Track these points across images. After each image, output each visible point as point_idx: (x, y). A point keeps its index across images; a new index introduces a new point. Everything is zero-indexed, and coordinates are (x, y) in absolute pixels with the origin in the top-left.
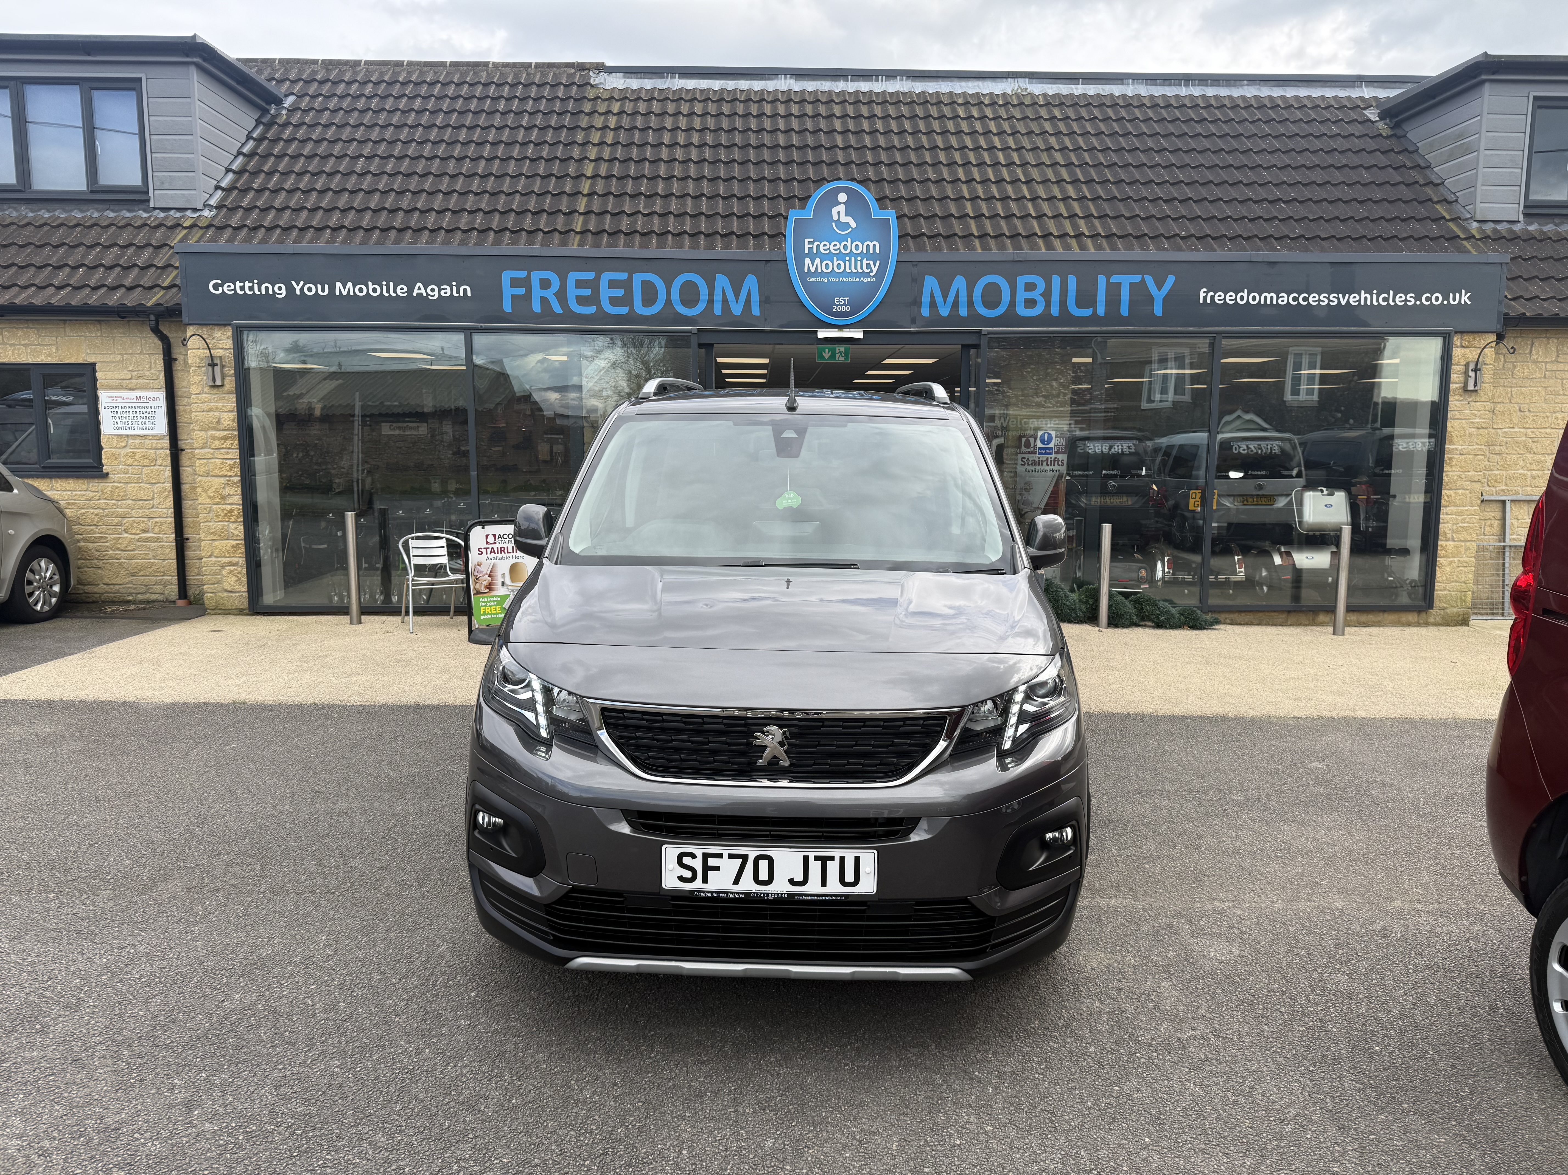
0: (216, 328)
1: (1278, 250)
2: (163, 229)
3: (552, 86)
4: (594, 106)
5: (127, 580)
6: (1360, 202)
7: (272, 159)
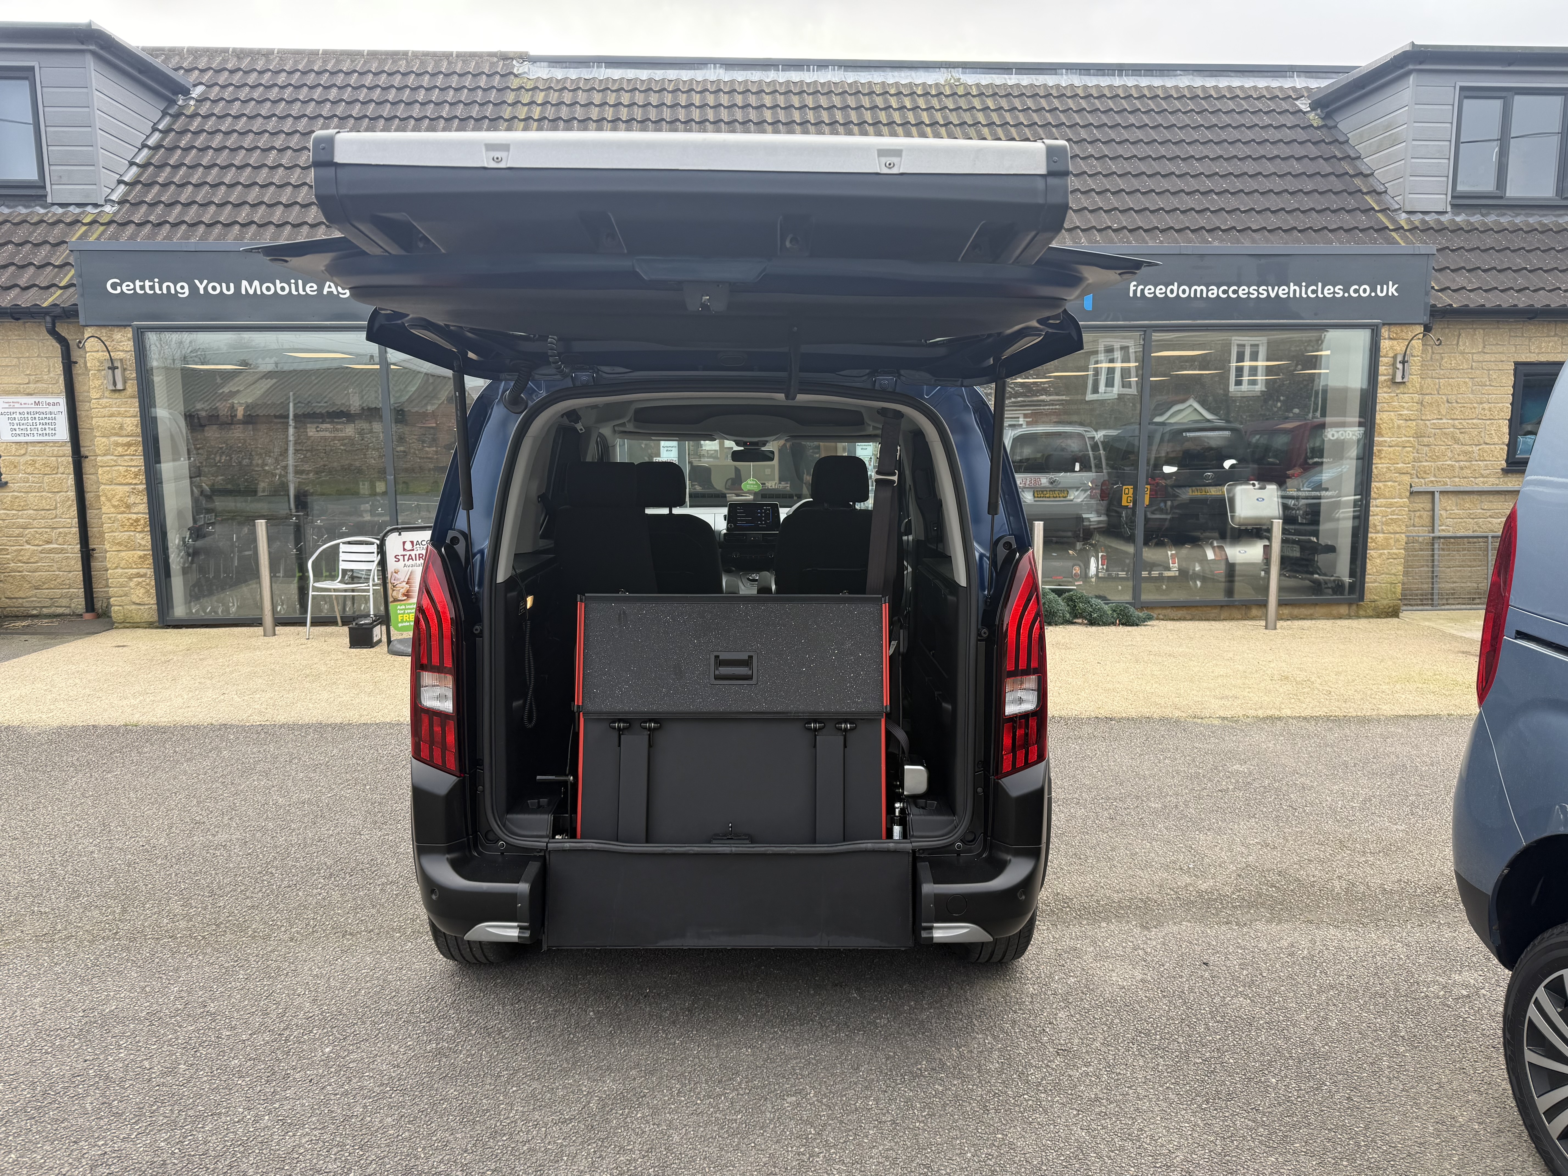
0: (116, 330)
1: (1210, 243)
2: (61, 225)
3: (474, 75)
4: (517, 96)
5: (31, 593)
6: (1291, 193)
7: (179, 152)
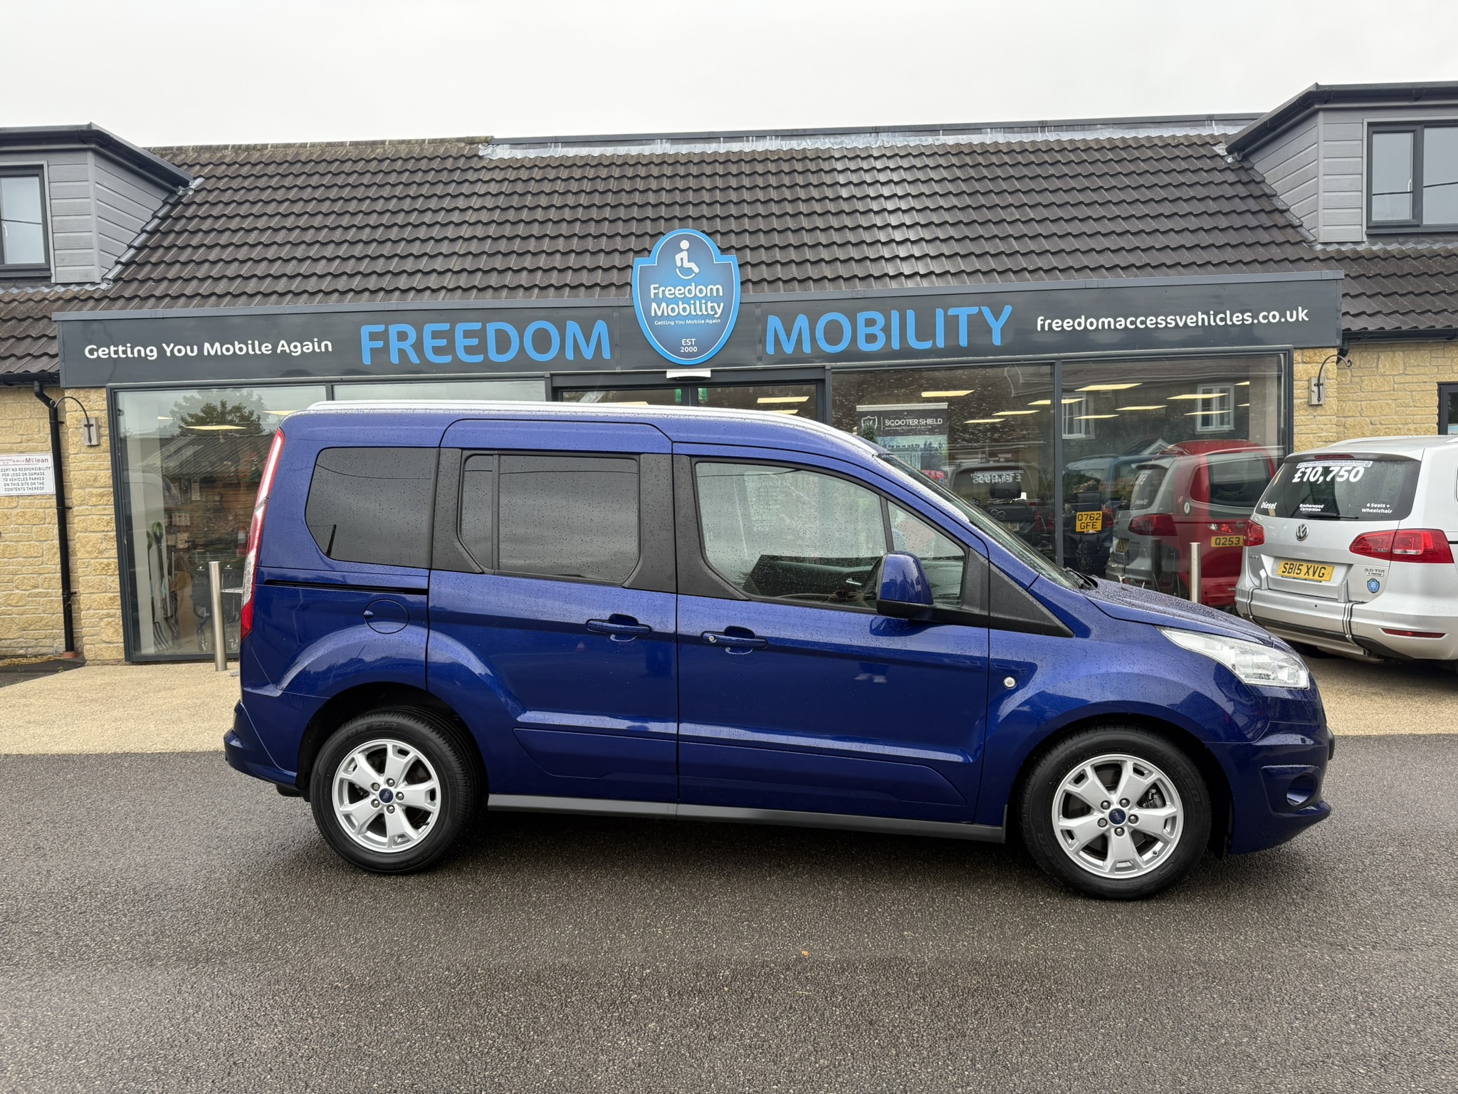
2: (61, 302)
3: (442, 159)
4: (479, 175)
5: (18, 634)
6: (1206, 231)
7: (173, 235)
